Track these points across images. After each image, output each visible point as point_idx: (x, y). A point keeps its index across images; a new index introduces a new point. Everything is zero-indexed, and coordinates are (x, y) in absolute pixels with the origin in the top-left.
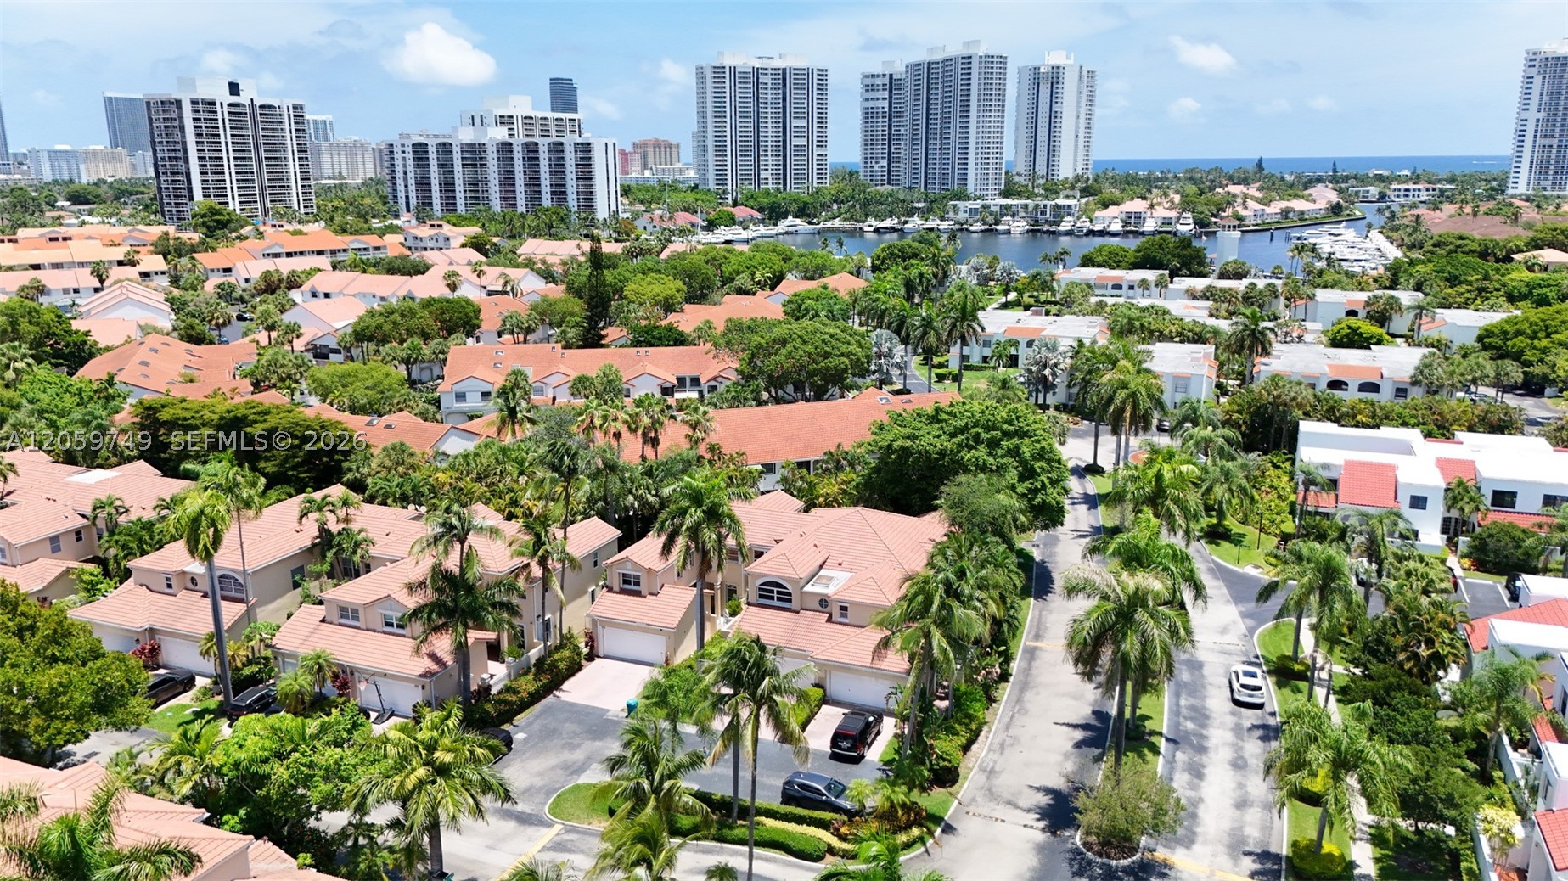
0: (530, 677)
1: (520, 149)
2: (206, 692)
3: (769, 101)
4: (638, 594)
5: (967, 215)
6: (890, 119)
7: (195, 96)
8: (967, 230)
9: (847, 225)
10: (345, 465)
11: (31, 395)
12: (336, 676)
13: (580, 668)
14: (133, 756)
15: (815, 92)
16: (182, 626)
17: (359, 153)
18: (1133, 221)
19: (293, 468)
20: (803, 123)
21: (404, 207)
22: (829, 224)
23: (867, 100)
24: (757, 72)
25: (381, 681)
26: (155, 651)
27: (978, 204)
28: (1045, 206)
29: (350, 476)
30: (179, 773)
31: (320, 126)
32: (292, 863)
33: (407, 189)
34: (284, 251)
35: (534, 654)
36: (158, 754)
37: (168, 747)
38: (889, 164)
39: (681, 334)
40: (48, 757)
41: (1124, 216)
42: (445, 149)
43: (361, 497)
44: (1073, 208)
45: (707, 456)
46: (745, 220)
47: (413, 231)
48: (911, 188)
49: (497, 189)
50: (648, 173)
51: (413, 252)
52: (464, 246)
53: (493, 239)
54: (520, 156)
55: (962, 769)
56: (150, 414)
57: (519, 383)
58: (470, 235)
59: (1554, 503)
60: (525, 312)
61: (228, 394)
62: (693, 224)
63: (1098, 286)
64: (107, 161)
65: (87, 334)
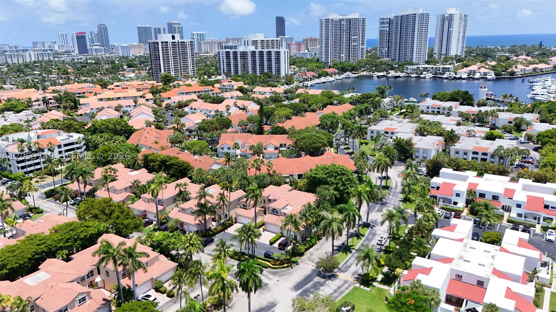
0: (220, 226)
1: (258, 53)
2: (155, 225)
3: (345, 30)
4: (246, 209)
5: (411, 71)
6: (389, 34)
7: (162, 41)
8: (410, 76)
9: (368, 74)
10: (188, 173)
11: (120, 149)
12: (180, 224)
13: (233, 225)
14: (140, 237)
15: (361, 26)
16: (151, 210)
17: (213, 45)
18: (472, 73)
19: (176, 173)
20: (356, 37)
21: (223, 71)
22: (362, 74)
23: (381, 27)
24: (341, 20)
25: (189, 226)
26: (145, 215)
27: (415, 67)
28: (440, 68)
29: (189, 175)
30: (148, 241)
31: (201, 35)
32: (167, 259)
33: (223, 66)
34: (185, 92)
35: (222, 221)
36: (145, 237)
37: (146, 236)
38: (388, 50)
39: (285, 130)
40: (126, 236)
41: (469, 71)
42: (235, 53)
43: (191, 181)
44: (450, 68)
45: (272, 174)
46: (332, 73)
47: (223, 83)
48: (393, 60)
49: (251, 66)
50: (306, 51)
51: (223, 90)
52: (237, 90)
53: (246, 86)
54: (258, 55)
55: (305, 253)
56: (146, 157)
57: (236, 146)
58: (239, 85)
59: (495, 198)
60: (245, 120)
61: (165, 147)
62: (313, 76)
63: (432, 108)
64: (138, 48)
65: (132, 127)
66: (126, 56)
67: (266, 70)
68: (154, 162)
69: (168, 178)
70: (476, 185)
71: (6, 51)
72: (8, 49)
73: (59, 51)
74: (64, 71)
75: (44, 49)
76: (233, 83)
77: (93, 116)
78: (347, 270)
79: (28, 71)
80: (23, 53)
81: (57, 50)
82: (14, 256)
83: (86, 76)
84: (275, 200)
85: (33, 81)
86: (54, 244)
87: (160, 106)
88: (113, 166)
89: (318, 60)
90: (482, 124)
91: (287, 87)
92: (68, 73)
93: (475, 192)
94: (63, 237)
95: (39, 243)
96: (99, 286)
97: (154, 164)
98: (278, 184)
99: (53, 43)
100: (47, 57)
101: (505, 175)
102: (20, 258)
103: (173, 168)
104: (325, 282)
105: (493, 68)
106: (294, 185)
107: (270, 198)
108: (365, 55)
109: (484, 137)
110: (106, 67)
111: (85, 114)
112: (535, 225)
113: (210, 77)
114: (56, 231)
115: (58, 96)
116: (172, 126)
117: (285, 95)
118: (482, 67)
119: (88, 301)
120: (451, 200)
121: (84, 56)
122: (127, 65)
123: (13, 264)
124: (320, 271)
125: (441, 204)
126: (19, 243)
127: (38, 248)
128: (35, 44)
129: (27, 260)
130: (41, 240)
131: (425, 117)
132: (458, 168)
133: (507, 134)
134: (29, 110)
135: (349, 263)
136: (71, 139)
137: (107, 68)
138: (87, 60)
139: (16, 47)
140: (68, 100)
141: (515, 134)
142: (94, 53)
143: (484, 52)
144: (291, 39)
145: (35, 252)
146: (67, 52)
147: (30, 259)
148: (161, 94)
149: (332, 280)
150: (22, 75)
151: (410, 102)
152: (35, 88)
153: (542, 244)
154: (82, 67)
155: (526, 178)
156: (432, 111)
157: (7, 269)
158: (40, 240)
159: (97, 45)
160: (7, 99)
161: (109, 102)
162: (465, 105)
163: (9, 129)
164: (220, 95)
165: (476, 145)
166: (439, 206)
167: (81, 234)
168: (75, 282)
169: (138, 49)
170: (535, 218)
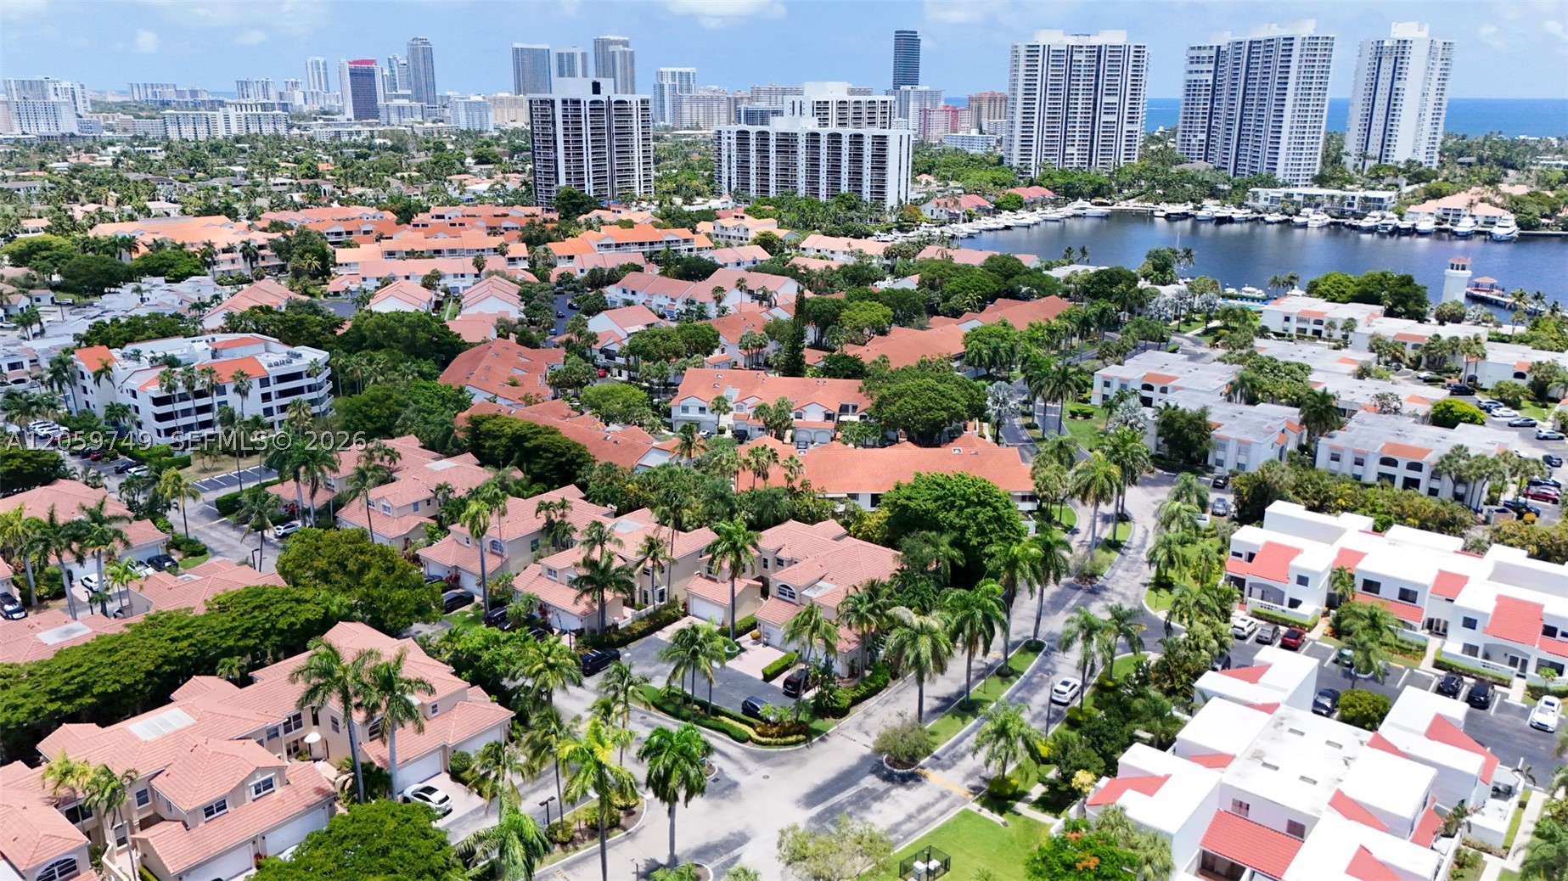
0: (643, 622)
1: (826, 139)
2: (477, 607)
3: (1082, 78)
4: (715, 580)
5: (1267, 203)
6: (1213, 93)
7: (565, 97)
8: (1263, 219)
9: (1140, 206)
11: (415, 397)
12: (541, 608)
13: (674, 620)
14: (428, 638)
15: (1130, 68)
16: (468, 567)
17: (715, 104)
18: (1450, 218)
19: (548, 471)
20: (1115, 99)
21: (726, 186)
23: (1191, 72)
24: (1071, 50)
25: (561, 614)
26: (457, 579)
27: (1280, 192)
28: (1353, 198)
30: (446, 649)
31: (684, 78)
33: (729, 172)
34: (613, 242)
35: (650, 608)
36: (441, 637)
38: (1208, 138)
39: (860, 366)
40: (396, 633)
41: (1440, 213)
42: (763, 137)
43: (583, 495)
44: (1386, 201)
45: (799, 489)
46: (1035, 202)
47: (721, 222)
48: (1219, 168)
49: (804, 174)
50: (974, 132)
51: (719, 239)
52: (755, 242)
53: (782, 233)
54: (826, 145)
55: (852, 710)
56: (476, 423)
57: (721, 406)
58: (763, 230)
59: (1407, 595)
60: (759, 332)
61: (534, 398)
62: (979, 208)
63: (1300, 320)
64: (511, 107)
65: (458, 336)
66: (477, 128)
67: (844, 189)
68: (497, 438)
69: (525, 483)
70: (1360, 556)
71: (165, 104)
72: (174, 98)
73: (306, 109)
74: (309, 168)
75: (265, 101)
76: (749, 221)
77: (364, 298)
78: (954, 764)
79: (216, 162)
80: (210, 113)
81: (301, 106)
82: (111, 664)
83: (362, 185)
84: (792, 562)
85: (226, 193)
86: (213, 639)
87: (544, 278)
88: (390, 443)
89: (1001, 160)
90: (1437, 377)
91: (898, 238)
92: (317, 175)
93: (1352, 577)
94: (236, 624)
95: (177, 634)
96: (315, 754)
97: (494, 444)
98: (811, 518)
99: (290, 85)
100: (272, 126)
101: (1453, 533)
102: (126, 669)
103: (541, 458)
104: (887, 791)
105: (1515, 205)
106: (852, 524)
107: (781, 555)
108: (1137, 152)
109: (1425, 418)
110: (418, 161)
111: (347, 291)
112: (1509, 681)
113: (688, 200)
114: (223, 608)
115: (283, 240)
116: (564, 338)
117: (889, 262)
118: (1482, 201)
119: (279, 791)
120: (1282, 594)
121: (368, 124)
122: (475, 157)
123: (108, 683)
124: (882, 762)
125: (1254, 602)
126: (127, 630)
127: (173, 647)
128: (243, 85)
129: (143, 675)
130: (183, 628)
131: (1267, 348)
132: (1322, 502)
133: (1504, 411)
134: (206, 275)
135: (963, 747)
136: (295, 362)
137: (422, 164)
138: (373, 137)
139: (194, 93)
140: (306, 252)
141: (1529, 411)
142: (394, 119)
143: (1501, 153)
144: (934, 95)
145: (164, 656)
146: (326, 113)
147: (149, 674)
148: (550, 245)
149: (909, 788)
150: (202, 175)
151: (1242, 298)
152: (227, 215)
153: (1518, 734)
154: (358, 156)
155: (1511, 545)
156: (1299, 330)
157: (93, 696)
158: (179, 629)
159: (404, 97)
160: (151, 242)
161: (411, 262)
162: (1399, 315)
163: (145, 328)
164: (706, 255)
165: (1394, 440)
166: (1249, 608)
167: (281, 620)
168: (254, 741)
169: (512, 111)
170: (1513, 662)
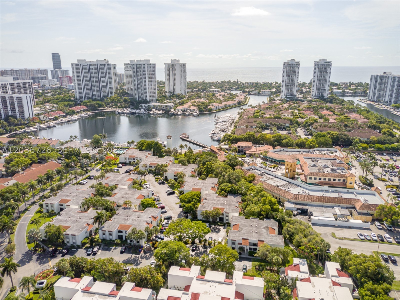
3: (94, 73)
5: (145, 108)
20: (104, 79)
24: (89, 65)
27: (147, 105)
28: (164, 106)
41: (183, 109)
44: (172, 106)
46: (79, 111)
62: (60, 115)
118: (193, 105)
